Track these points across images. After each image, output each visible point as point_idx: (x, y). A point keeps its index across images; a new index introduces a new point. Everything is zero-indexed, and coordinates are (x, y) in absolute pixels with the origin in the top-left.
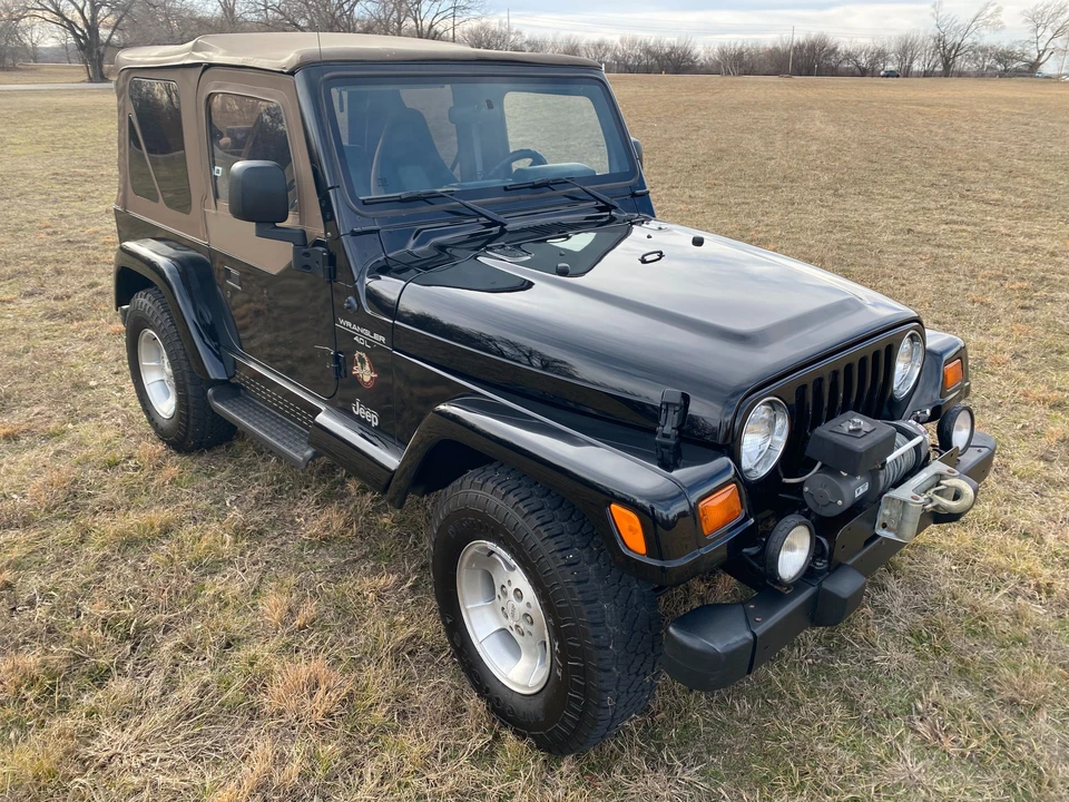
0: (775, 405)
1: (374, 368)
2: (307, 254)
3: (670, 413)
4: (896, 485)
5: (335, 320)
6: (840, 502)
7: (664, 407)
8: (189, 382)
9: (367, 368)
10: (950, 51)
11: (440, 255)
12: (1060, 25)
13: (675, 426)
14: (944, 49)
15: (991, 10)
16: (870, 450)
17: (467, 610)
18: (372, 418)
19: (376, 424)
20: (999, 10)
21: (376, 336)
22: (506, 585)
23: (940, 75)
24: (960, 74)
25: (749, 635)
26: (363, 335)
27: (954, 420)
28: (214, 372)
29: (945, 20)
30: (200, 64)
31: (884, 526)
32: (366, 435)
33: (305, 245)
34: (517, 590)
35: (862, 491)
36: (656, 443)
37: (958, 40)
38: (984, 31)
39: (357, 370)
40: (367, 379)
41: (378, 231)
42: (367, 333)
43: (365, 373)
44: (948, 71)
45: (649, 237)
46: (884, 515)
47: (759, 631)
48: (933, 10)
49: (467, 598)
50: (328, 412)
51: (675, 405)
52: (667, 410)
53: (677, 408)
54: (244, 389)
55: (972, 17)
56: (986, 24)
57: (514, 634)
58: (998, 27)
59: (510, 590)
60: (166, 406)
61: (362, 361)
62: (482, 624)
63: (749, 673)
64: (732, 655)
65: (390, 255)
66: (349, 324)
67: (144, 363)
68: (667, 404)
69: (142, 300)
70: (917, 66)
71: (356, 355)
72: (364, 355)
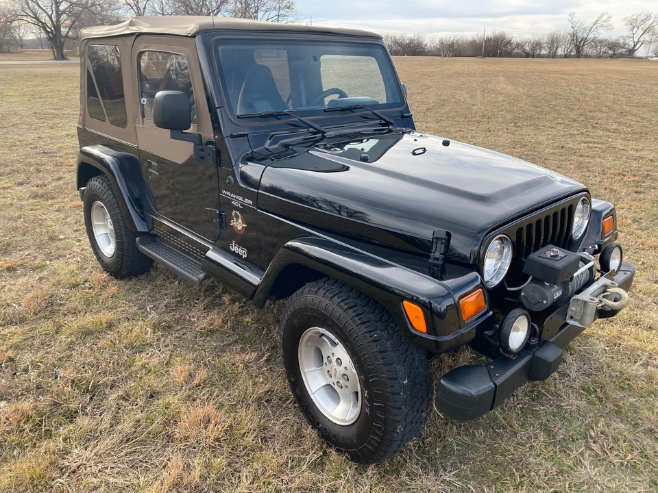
0: (504, 240)
1: (245, 221)
2: (202, 150)
3: (439, 245)
4: (578, 292)
5: (220, 191)
6: (545, 302)
7: (435, 240)
8: (124, 234)
9: (240, 221)
10: (580, 42)
11: (286, 150)
12: (647, 27)
13: (442, 252)
14: (577, 41)
15: (605, 17)
16: (565, 268)
17: (304, 373)
18: (243, 252)
19: (246, 256)
20: (610, 18)
21: (246, 200)
22: (331, 356)
23: (574, 57)
24: (587, 56)
25: (492, 385)
26: (237, 200)
27: (611, 253)
28: (140, 227)
29: (577, 23)
30: (134, 34)
31: (572, 318)
32: (239, 264)
33: (201, 144)
34: (338, 359)
35: (558, 295)
36: (430, 263)
37: (585, 35)
38: (601, 30)
39: (233, 223)
40: (240, 228)
41: (247, 135)
42: (241, 199)
43: (238, 224)
44: (579, 55)
45: (415, 140)
46: (572, 311)
47: (498, 382)
48: (570, 18)
49: (305, 365)
50: (214, 250)
51: (442, 239)
52: (436, 243)
53: (443, 241)
54: (159, 237)
55: (593, 21)
56: (602, 26)
57: (336, 387)
58: (609, 28)
59: (334, 359)
60: (108, 249)
61: (237, 217)
62: (314, 381)
63: (491, 409)
64: (482, 397)
65: (254, 150)
66: (229, 193)
67: (95, 223)
68: (437, 239)
69: (95, 183)
70: (560, 52)
71: (233, 213)
72: (238, 213)
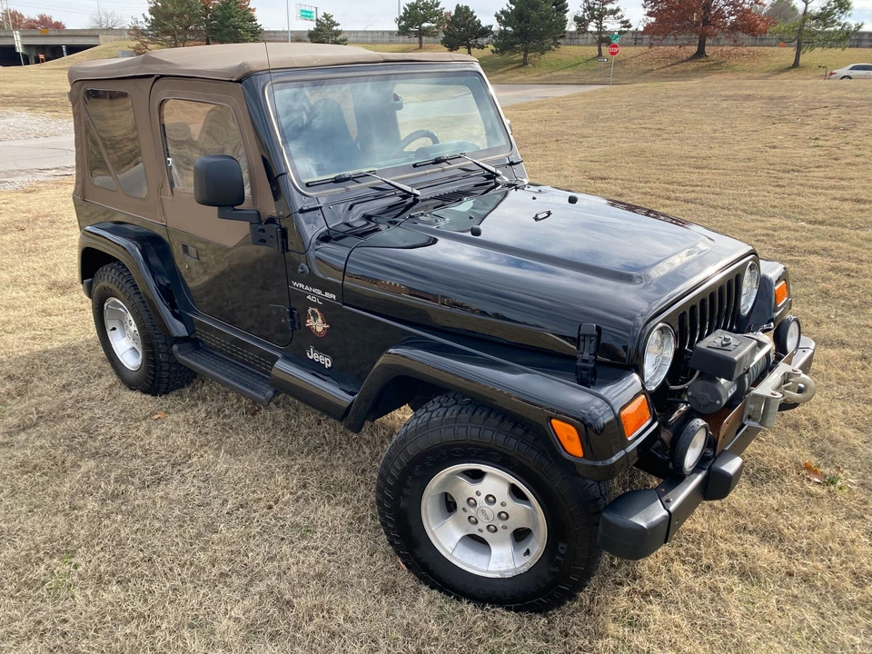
1: (325, 320)
2: (263, 230)
3: (587, 343)
4: (756, 383)
5: (289, 283)
6: (718, 402)
7: (582, 338)
9: (320, 320)
11: (368, 224)
13: (592, 352)
16: (741, 359)
18: (327, 362)
19: (330, 365)
21: (327, 295)
25: (665, 513)
26: (315, 294)
27: (787, 329)
30: (153, 75)
31: (749, 417)
32: (320, 375)
33: (260, 223)
35: (733, 392)
36: (577, 367)
39: (310, 322)
40: (319, 329)
41: (321, 207)
42: (319, 292)
43: (318, 325)
45: (534, 198)
46: (750, 409)
47: (672, 508)
50: (287, 359)
51: (591, 336)
52: (584, 340)
53: (593, 338)
54: (202, 341)
61: (315, 315)
63: (665, 542)
65: (330, 227)
66: (302, 286)
68: (584, 336)
71: (309, 311)
72: (316, 310)
